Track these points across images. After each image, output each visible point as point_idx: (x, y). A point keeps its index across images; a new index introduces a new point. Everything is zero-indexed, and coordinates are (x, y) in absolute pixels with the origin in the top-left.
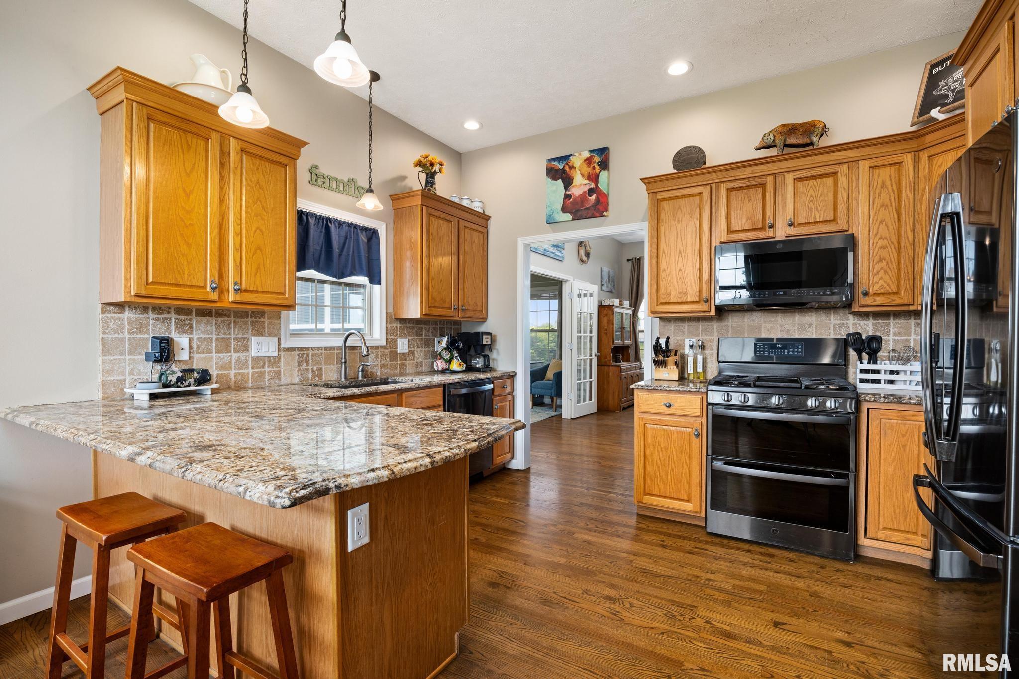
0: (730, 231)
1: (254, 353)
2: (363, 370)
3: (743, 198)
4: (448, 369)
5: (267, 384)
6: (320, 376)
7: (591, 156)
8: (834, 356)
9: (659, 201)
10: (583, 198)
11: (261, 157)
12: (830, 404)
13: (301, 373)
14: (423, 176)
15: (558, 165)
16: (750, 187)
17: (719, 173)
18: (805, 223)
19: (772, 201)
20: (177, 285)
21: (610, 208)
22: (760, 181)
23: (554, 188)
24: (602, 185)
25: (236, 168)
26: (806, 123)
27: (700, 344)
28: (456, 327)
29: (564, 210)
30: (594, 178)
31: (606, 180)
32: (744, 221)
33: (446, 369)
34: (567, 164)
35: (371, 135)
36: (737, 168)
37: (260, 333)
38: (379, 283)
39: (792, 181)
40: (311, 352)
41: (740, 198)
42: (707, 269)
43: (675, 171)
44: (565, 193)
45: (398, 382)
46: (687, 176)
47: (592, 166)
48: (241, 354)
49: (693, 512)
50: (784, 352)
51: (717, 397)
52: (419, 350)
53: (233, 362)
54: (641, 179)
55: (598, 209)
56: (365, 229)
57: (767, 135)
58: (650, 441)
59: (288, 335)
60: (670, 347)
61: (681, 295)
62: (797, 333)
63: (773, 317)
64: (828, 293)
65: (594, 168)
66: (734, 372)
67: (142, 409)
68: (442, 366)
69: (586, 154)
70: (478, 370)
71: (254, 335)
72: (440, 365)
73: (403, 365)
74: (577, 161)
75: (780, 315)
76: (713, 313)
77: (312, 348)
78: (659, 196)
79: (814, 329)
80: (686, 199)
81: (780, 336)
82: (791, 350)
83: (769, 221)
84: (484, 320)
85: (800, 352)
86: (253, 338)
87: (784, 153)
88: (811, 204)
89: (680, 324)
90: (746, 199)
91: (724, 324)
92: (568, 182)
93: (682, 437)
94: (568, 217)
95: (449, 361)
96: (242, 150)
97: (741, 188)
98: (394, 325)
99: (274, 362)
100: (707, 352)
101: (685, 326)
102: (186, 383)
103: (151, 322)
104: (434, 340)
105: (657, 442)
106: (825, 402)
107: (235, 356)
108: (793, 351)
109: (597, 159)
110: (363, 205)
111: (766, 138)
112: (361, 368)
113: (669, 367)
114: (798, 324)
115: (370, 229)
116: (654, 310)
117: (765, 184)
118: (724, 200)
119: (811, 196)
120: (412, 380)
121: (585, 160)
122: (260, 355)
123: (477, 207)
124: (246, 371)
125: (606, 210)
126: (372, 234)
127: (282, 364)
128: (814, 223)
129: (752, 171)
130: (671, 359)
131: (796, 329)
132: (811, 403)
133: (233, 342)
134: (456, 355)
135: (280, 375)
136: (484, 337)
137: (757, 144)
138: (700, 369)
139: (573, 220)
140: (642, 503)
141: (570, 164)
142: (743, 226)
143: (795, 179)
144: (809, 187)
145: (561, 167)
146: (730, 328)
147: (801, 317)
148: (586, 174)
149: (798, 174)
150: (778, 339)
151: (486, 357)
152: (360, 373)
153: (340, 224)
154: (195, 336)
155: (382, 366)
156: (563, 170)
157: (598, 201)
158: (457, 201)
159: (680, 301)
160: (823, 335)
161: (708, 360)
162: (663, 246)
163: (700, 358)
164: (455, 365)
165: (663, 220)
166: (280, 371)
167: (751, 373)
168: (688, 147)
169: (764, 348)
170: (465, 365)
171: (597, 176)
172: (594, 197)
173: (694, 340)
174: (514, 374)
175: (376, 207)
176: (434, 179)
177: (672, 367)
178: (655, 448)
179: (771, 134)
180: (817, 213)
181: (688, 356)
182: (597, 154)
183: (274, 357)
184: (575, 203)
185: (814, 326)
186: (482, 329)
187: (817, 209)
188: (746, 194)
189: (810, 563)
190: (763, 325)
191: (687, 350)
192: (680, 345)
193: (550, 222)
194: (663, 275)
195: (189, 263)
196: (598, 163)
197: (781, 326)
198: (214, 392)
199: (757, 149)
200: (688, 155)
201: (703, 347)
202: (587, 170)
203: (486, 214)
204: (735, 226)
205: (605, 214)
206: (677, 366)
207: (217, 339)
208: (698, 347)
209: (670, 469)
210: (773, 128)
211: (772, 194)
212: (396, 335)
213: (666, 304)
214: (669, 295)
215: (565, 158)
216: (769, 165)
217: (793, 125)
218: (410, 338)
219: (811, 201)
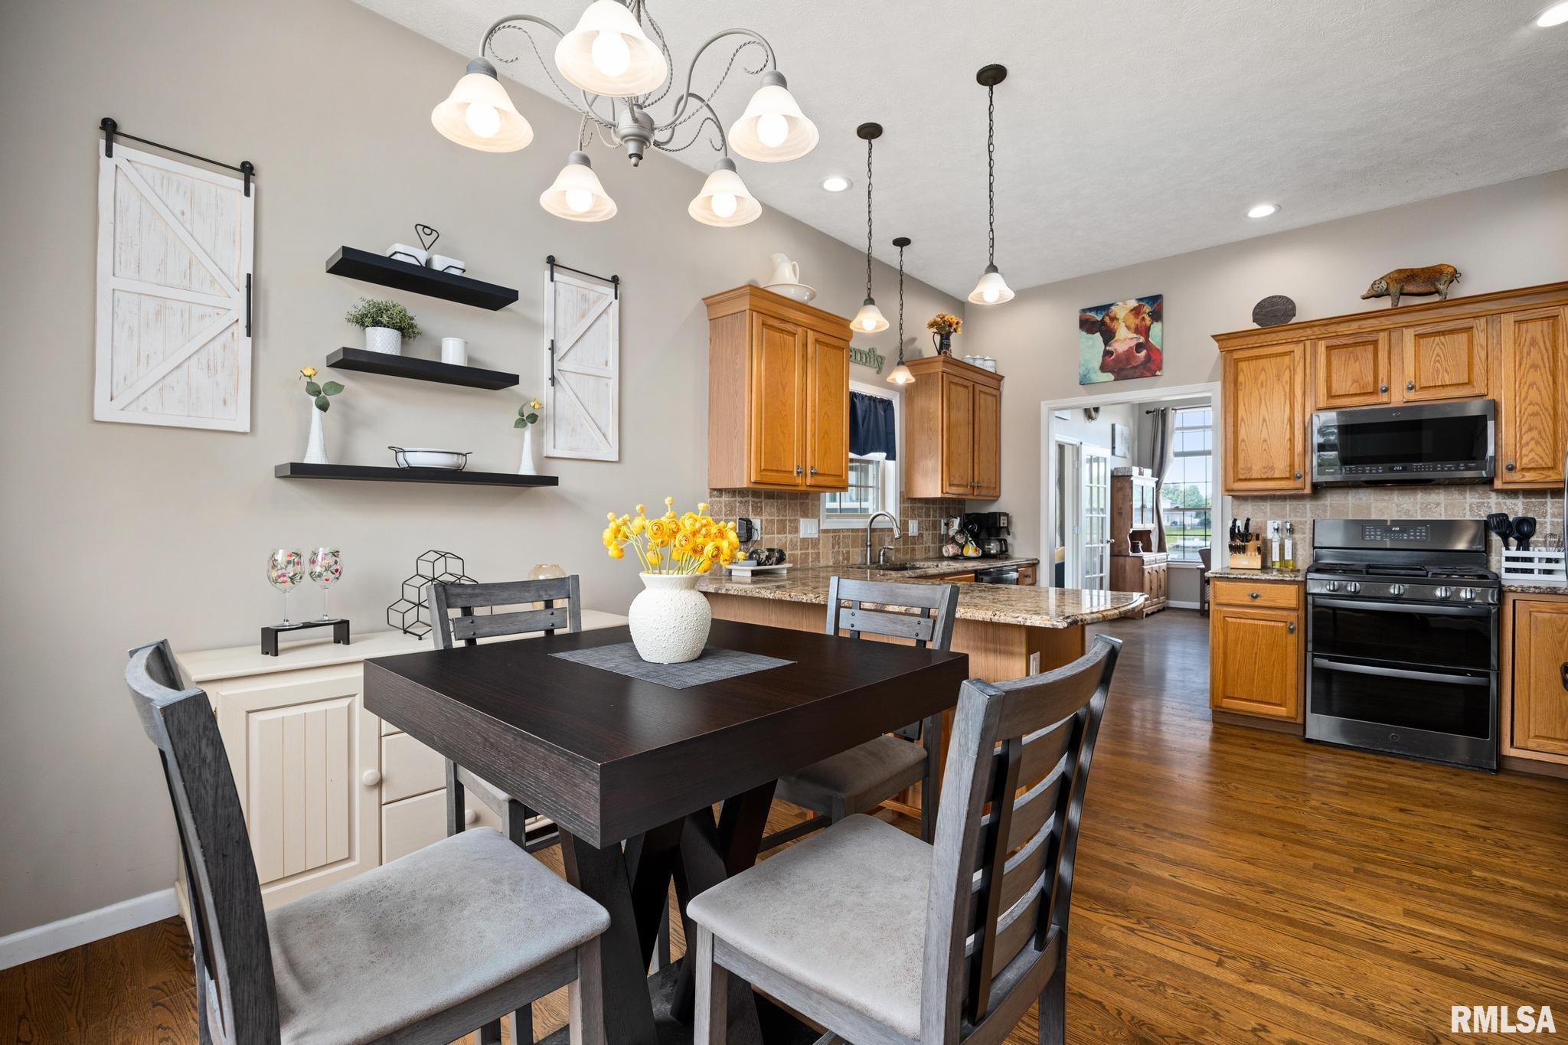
0: (1330, 395)
1: (802, 534)
2: (884, 554)
3: (1347, 358)
4: (962, 555)
5: (810, 566)
6: (848, 560)
7: (1140, 306)
8: (1472, 541)
9: (1237, 361)
10: (1129, 355)
11: (827, 345)
12: (1465, 594)
13: (836, 554)
14: (938, 338)
15: (1095, 316)
16: (1356, 344)
17: (1315, 329)
18: (1430, 387)
19: (1386, 361)
20: (777, 471)
21: (1164, 366)
22: (1370, 338)
23: (1091, 343)
24: (1155, 337)
25: (812, 358)
26: (1428, 268)
27: (1288, 527)
28: (960, 506)
29: (1103, 368)
30: (1145, 331)
31: (1160, 334)
32: (1349, 383)
33: (957, 555)
34: (1108, 315)
35: (902, 305)
36: (1339, 323)
37: (805, 515)
38: (894, 458)
39: (1413, 338)
40: (841, 534)
41: (1344, 358)
42: (1300, 439)
43: (1256, 326)
44: (1105, 349)
45: (919, 568)
46: (1273, 332)
47: (1140, 317)
48: (793, 536)
49: (1288, 717)
50: (1403, 536)
51: (1319, 586)
52: (927, 533)
53: (788, 543)
54: (1213, 337)
55: (1149, 368)
56: (882, 401)
57: (1378, 282)
58: (1231, 636)
59: (825, 517)
60: (1251, 530)
61: (1266, 470)
62: (1419, 514)
63: (1387, 494)
64: (1462, 468)
65: (1143, 319)
66: (1334, 560)
67: (746, 583)
68: (954, 551)
69: (1133, 304)
70: (994, 557)
71: (802, 516)
72: (950, 550)
73: (913, 550)
74: (1121, 311)
75: (1396, 492)
76: (1308, 490)
77: (843, 530)
78: (1236, 355)
79: (1443, 509)
80: (1272, 359)
81: (1396, 518)
82: (1412, 534)
83: (1383, 385)
84: (996, 498)
85: (1424, 536)
86: (801, 520)
87: (1399, 305)
88: (1437, 363)
89: (1260, 504)
90: (1352, 358)
91: (1320, 502)
92: (1108, 336)
93: (1273, 632)
94: (1110, 377)
95: (962, 547)
96: (817, 341)
97: (1345, 346)
98: (906, 505)
99: (815, 543)
100: (1297, 536)
101: (1268, 506)
102: (771, 562)
103: (738, 504)
104: (940, 521)
105: (1240, 639)
106: (1459, 592)
107: (789, 536)
108: (1415, 536)
109: (1147, 309)
110: (894, 379)
111: (1377, 286)
112: (882, 552)
113: (1249, 553)
114: (1422, 504)
115: (886, 401)
116: (1230, 488)
117: (1377, 341)
118: (1322, 360)
119: (1438, 355)
120: (937, 566)
121: (1132, 310)
122: (805, 537)
123: (989, 366)
124: (796, 552)
125: (1160, 369)
126: (888, 405)
127: (821, 546)
128: (1443, 386)
129: (1359, 326)
130: (1252, 545)
131: (1418, 509)
132: (1440, 592)
133: (788, 524)
134: (970, 539)
135: (819, 557)
136: (1002, 518)
137: (1364, 292)
138: (1288, 556)
139: (1115, 380)
140: (1221, 707)
141: (1111, 315)
142: (1348, 389)
143: (1415, 335)
144: (1434, 345)
145: (1099, 318)
146: (1329, 508)
147: (1424, 495)
148: (1133, 326)
149: (1420, 330)
150: (1392, 521)
151: (1003, 542)
152: (882, 557)
153: (863, 397)
154: (764, 518)
155: (897, 550)
156: (1103, 322)
157: (1148, 358)
158: (971, 362)
159: (1264, 476)
160: (1455, 517)
161: (1299, 547)
162: (1241, 412)
163: (1288, 544)
164: (971, 550)
165: (1241, 383)
166: (819, 553)
167: (1357, 561)
168: (1273, 297)
169: (1375, 532)
170: (981, 551)
171: (1148, 329)
172: (1143, 353)
173: (1280, 522)
174: (1035, 562)
175: (907, 380)
176: (949, 339)
177: (1253, 554)
178: (1237, 644)
179: (1383, 282)
180: (1446, 375)
181: (1271, 541)
182: (1148, 303)
183: (815, 539)
184: (1118, 359)
185: (1443, 506)
186: (993, 508)
187: (1446, 370)
188: (1352, 352)
189: (1439, 771)
190: (1373, 505)
191: (1270, 534)
192: (1260, 528)
193: (1085, 382)
194: (1241, 446)
195: (784, 451)
196: (1148, 314)
197: (1398, 505)
198: (789, 570)
199: (1364, 298)
200: (1272, 306)
201: (1292, 531)
202: (1133, 321)
203: (998, 373)
204: (1337, 389)
205: (1158, 373)
206: (1259, 553)
207: (778, 520)
208: (1285, 531)
209: (1257, 667)
210: (1386, 274)
211: (1386, 353)
212: (908, 517)
213: (1246, 480)
214: (1250, 469)
215: (1105, 308)
216: (1382, 319)
217: (1412, 270)
218: (921, 519)
219: (1438, 361)
